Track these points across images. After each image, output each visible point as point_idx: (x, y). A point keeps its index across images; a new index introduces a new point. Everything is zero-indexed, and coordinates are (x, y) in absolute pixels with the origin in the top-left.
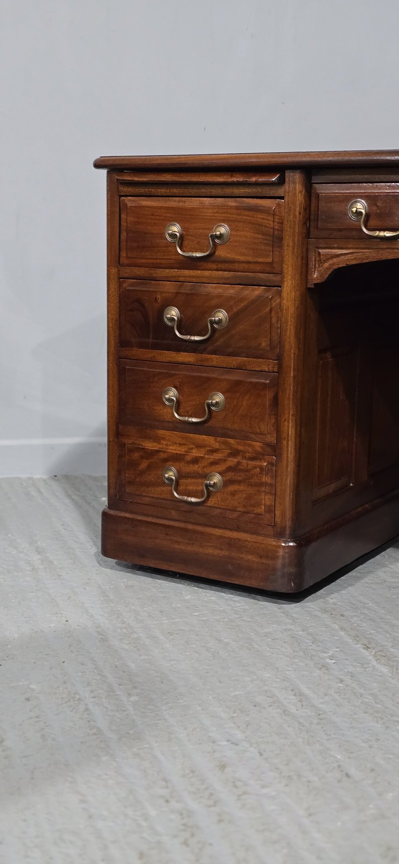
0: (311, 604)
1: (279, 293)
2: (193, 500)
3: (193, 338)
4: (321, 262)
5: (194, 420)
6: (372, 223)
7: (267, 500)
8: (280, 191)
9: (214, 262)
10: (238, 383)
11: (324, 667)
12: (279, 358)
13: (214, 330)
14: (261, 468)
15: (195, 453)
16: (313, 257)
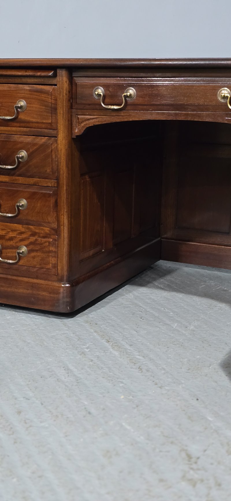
0: (80, 319)
1: (56, 141)
2: (11, 261)
3: (7, 167)
4: (79, 123)
5: (10, 215)
6: (107, 100)
7: (53, 260)
8: (54, 81)
9: (17, 122)
10: (34, 193)
11: (83, 353)
12: (58, 179)
13: (19, 162)
14: (49, 242)
15: (11, 235)
16: (75, 121)
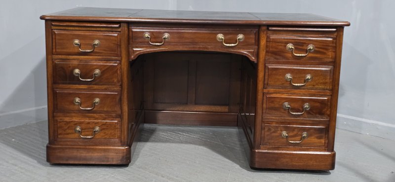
1: (120, 63)
3: (87, 80)
4: (134, 52)
5: (89, 109)
7: (118, 134)
8: (119, 30)
9: (94, 53)
12: (121, 85)
13: (95, 77)
14: (116, 123)
15: (88, 120)
